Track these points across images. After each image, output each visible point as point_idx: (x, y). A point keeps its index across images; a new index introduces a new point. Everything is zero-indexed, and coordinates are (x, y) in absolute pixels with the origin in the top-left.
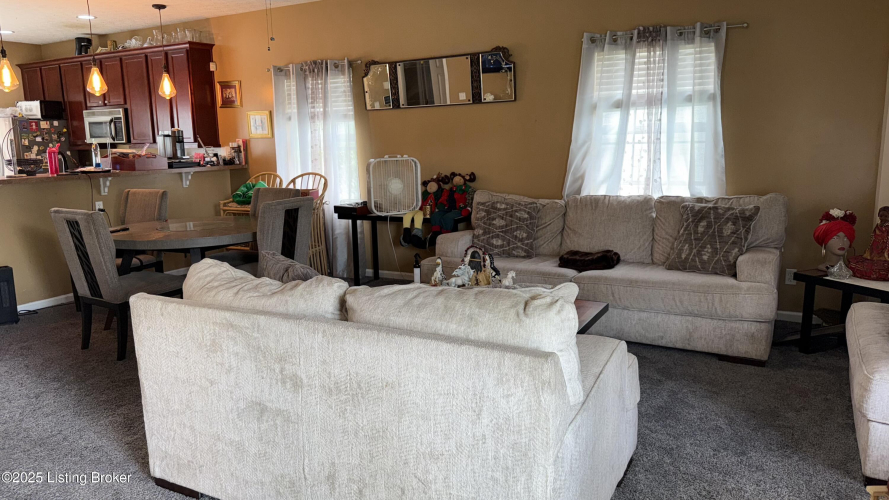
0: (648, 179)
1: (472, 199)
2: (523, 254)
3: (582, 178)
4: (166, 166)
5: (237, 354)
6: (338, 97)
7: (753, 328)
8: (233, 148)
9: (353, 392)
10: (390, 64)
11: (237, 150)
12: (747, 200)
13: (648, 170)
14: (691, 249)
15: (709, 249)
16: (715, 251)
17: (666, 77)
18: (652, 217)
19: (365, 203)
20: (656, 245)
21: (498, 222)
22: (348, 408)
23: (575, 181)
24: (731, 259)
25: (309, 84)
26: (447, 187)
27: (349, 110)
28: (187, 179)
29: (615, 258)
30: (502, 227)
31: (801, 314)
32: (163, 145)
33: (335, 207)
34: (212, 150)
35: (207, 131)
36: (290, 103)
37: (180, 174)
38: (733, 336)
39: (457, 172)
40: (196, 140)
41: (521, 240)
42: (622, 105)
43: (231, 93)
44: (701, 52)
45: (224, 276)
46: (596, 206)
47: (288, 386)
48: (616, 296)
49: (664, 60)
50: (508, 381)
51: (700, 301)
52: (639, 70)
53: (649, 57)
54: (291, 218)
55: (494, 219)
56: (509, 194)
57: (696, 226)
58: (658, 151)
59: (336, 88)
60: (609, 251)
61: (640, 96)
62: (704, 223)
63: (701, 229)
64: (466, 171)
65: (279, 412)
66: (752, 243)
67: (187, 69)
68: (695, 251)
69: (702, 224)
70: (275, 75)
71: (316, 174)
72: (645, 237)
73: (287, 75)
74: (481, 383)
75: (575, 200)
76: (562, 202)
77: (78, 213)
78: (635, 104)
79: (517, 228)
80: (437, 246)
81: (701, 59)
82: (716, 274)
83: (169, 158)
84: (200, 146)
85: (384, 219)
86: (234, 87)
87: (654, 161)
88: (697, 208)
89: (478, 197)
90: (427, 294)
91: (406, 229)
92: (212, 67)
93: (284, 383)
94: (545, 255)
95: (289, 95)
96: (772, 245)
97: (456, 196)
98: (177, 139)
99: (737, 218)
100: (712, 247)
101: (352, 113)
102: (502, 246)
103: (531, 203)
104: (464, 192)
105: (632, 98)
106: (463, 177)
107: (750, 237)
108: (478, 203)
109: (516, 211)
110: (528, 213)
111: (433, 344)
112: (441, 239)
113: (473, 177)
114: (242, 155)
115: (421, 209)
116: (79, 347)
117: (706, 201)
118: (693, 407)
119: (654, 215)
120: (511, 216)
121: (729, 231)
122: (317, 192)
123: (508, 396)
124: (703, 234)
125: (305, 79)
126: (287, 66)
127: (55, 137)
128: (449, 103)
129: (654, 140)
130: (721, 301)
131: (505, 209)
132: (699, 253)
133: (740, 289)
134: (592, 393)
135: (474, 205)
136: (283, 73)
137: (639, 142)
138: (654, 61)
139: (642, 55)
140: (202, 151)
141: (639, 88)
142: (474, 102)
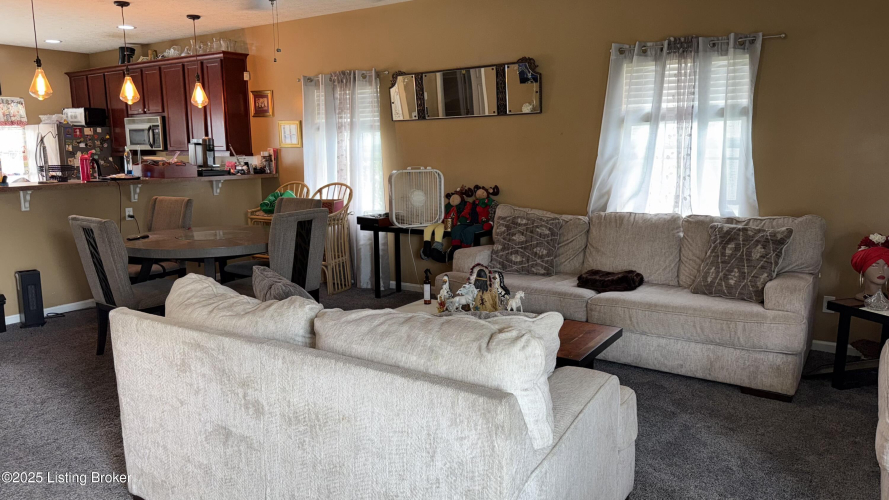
0: (677, 197)
1: (495, 213)
2: (543, 271)
3: (608, 193)
4: (196, 175)
5: (204, 376)
6: (365, 107)
7: (779, 360)
8: (264, 157)
9: (310, 423)
10: (417, 74)
11: (268, 159)
12: (781, 221)
13: (678, 186)
14: (717, 273)
15: (736, 273)
16: (743, 276)
17: (697, 90)
18: (679, 236)
19: (387, 215)
20: (682, 267)
21: (518, 238)
22: (307, 439)
23: (601, 196)
24: (759, 284)
25: (337, 96)
26: (470, 200)
27: (374, 121)
28: (217, 187)
29: (637, 279)
30: (522, 243)
31: (835, 344)
32: (194, 153)
33: (358, 218)
34: (244, 159)
35: (240, 140)
36: (319, 114)
37: (211, 182)
38: (757, 368)
39: (481, 185)
40: (228, 149)
41: (541, 257)
42: (652, 119)
43: (263, 102)
44: (734, 65)
45: (205, 292)
46: (621, 224)
47: (251, 411)
48: (634, 320)
49: (695, 72)
50: (462, 422)
51: (722, 329)
52: (669, 82)
53: (679, 69)
54: (304, 230)
55: (514, 234)
56: (532, 208)
57: (724, 248)
58: (688, 167)
59: (363, 98)
60: (631, 272)
61: (669, 110)
62: (732, 246)
63: (728, 252)
64: (490, 184)
65: (243, 438)
66: (783, 268)
67: (220, 77)
68: (721, 274)
69: (730, 246)
70: (305, 85)
71: (342, 185)
72: (671, 258)
73: (317, 85)
74: (435, 423)
75: (599, 217)
76: (585, 219)
77: (92, 221)
78: (664, 118)
79: (537, 245)
80: (454, 261)
81: (734, 71)
82: (743, 299)
83: (200, 166)
84: (232, 155)
85: (405, 231)
86: (266, 96)
87: (684, 178)
88: (725, 229)
89: (500, 211)
90: (394, 321)
91: (427, 242)
92: (246, 76)
93: (247, 408)
94: (566, 274)
95: (319, 105)
96: (807, 270)
97: (478, 209)
98: (208, 147)
99: (767, 241)
100: (739, 271)
101: (379, 124)
102: (521, 262)
103: (553, 219)
104: (487, 206)
105: (662, 112)
106: (487, 190)
107: (781, 261)
108: (499, 218)
109: (537, 227)
110: (550, 229)
111: (388, 377)
112: (458, 253)
113: (496, 191)
114: (273, 163)
115: (443, 222)
116: (95, 352)
117: (738, 221)
118: (705, 445)
119: (682, 235)
120: (532, 232)
121: (759, 255)
122: (342, 202)
123: (462, 439)
124: (731, 256)
125: (334, 89)
126: (317, 76)
127: (98, 143)
128: (487, 114)
129: (684, 156)
130: (744, 330)
131: (526, 224)
132: (726, 277)
133: (765, 317)
134: (567, 435)
135: (496, 219)
136: (313, 83)
137: (668, 157)
138: (685, 73)
139: (672, 67)
140: (234, 160)
141: (668, 101)
142: (499, 114)
